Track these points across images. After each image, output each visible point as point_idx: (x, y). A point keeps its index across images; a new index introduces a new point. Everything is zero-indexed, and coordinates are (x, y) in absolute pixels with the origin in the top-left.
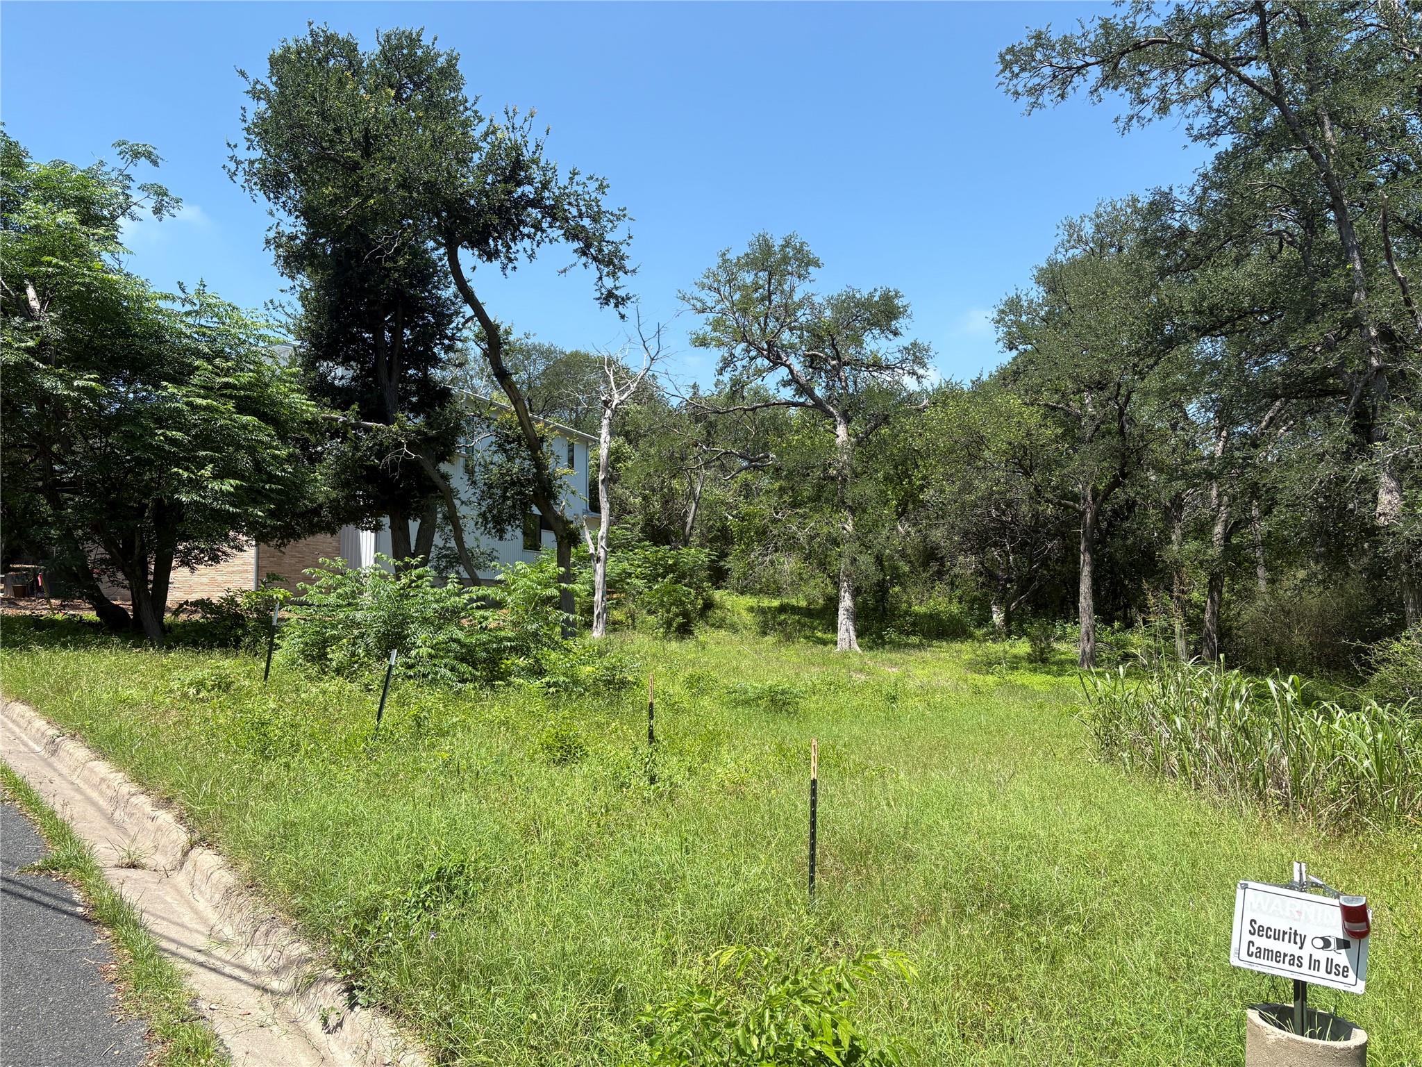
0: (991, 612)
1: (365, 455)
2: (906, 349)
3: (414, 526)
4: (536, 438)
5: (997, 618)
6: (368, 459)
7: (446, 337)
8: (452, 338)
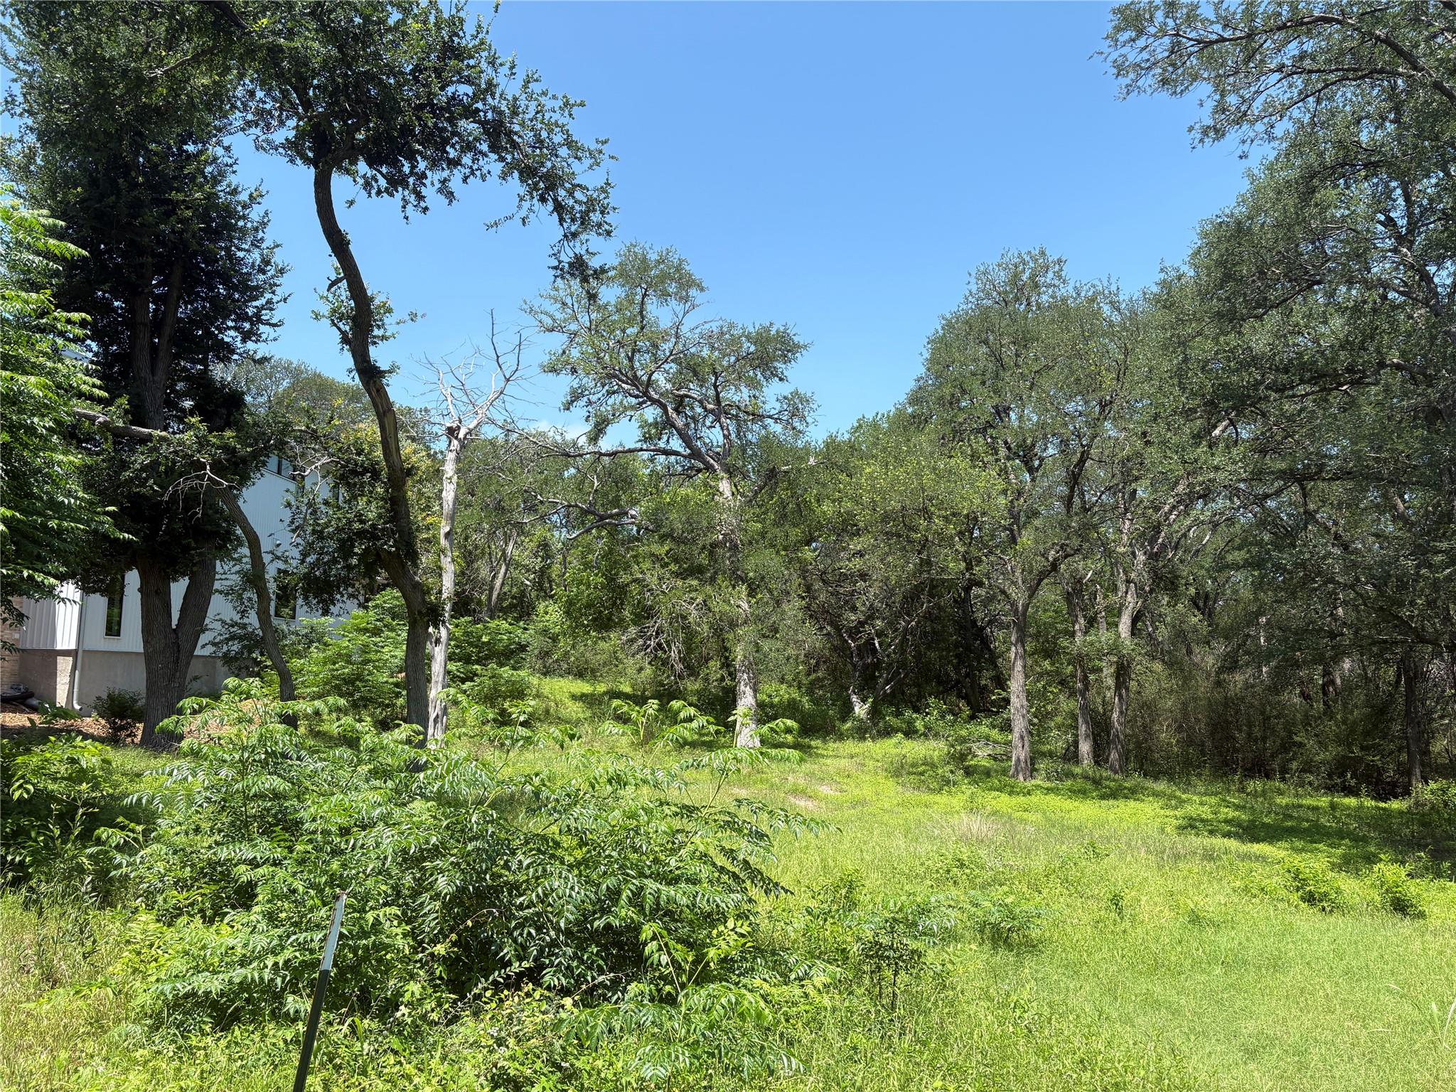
0: (851, 703)
1: (137, 477)
2: (785, 398)
3: (178, 589)
4: (402, 469)
5: (861, 710)
6: (143, 484)
7: (246, 318)
8: (257, 319)
